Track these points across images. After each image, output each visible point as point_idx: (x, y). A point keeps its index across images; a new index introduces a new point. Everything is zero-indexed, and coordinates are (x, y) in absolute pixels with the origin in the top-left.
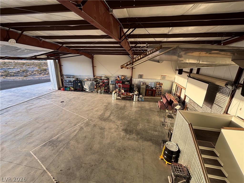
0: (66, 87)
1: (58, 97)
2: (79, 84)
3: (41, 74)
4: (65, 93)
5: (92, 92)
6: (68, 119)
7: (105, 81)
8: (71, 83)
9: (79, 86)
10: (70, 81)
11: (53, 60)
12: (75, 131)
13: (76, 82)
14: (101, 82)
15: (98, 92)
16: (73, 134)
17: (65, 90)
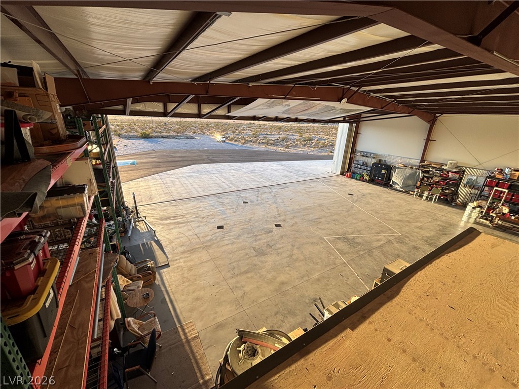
0: (354, 173)
1: (342, 185)
2: (383, 172)
3: (304, 145)
4: (353, 182)
5: (407, 192)
6: (364, 221)
7: (450, 174)
8: (366, 168)
9: (381, 176)
10: (365, 164)
11: (348, 124)
12: (378, 240)
13: (377, 166)
14: (436, 176)
15: (421, 196)
16: (376, 243)
17: (351, 177)
